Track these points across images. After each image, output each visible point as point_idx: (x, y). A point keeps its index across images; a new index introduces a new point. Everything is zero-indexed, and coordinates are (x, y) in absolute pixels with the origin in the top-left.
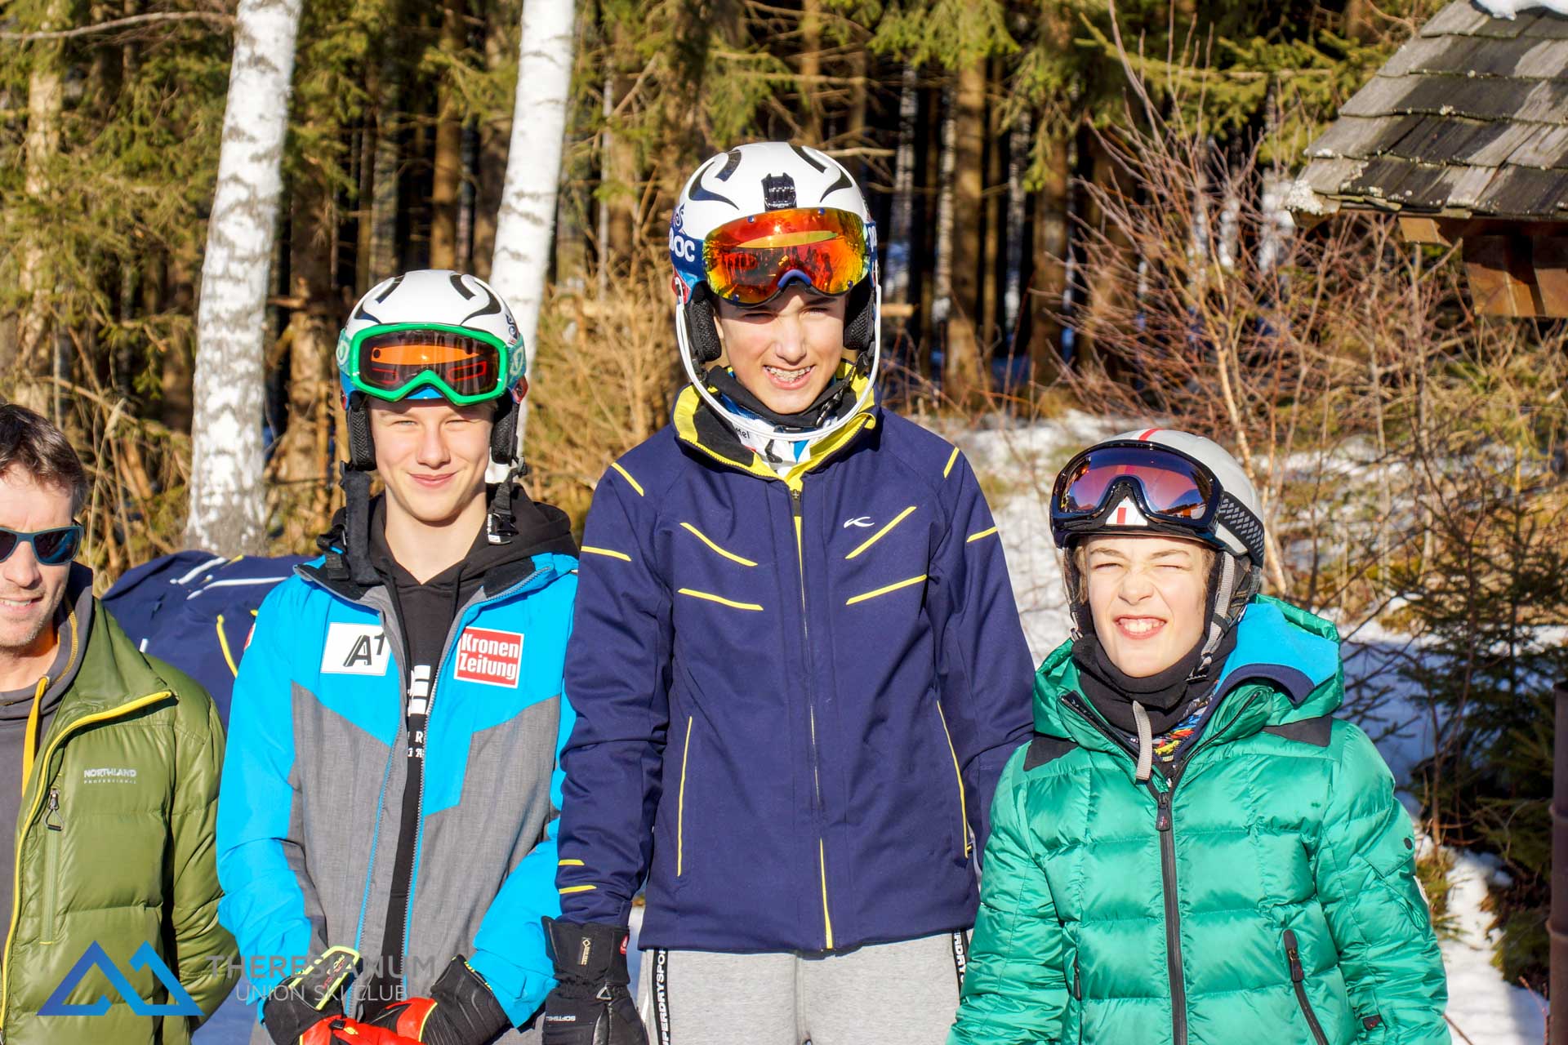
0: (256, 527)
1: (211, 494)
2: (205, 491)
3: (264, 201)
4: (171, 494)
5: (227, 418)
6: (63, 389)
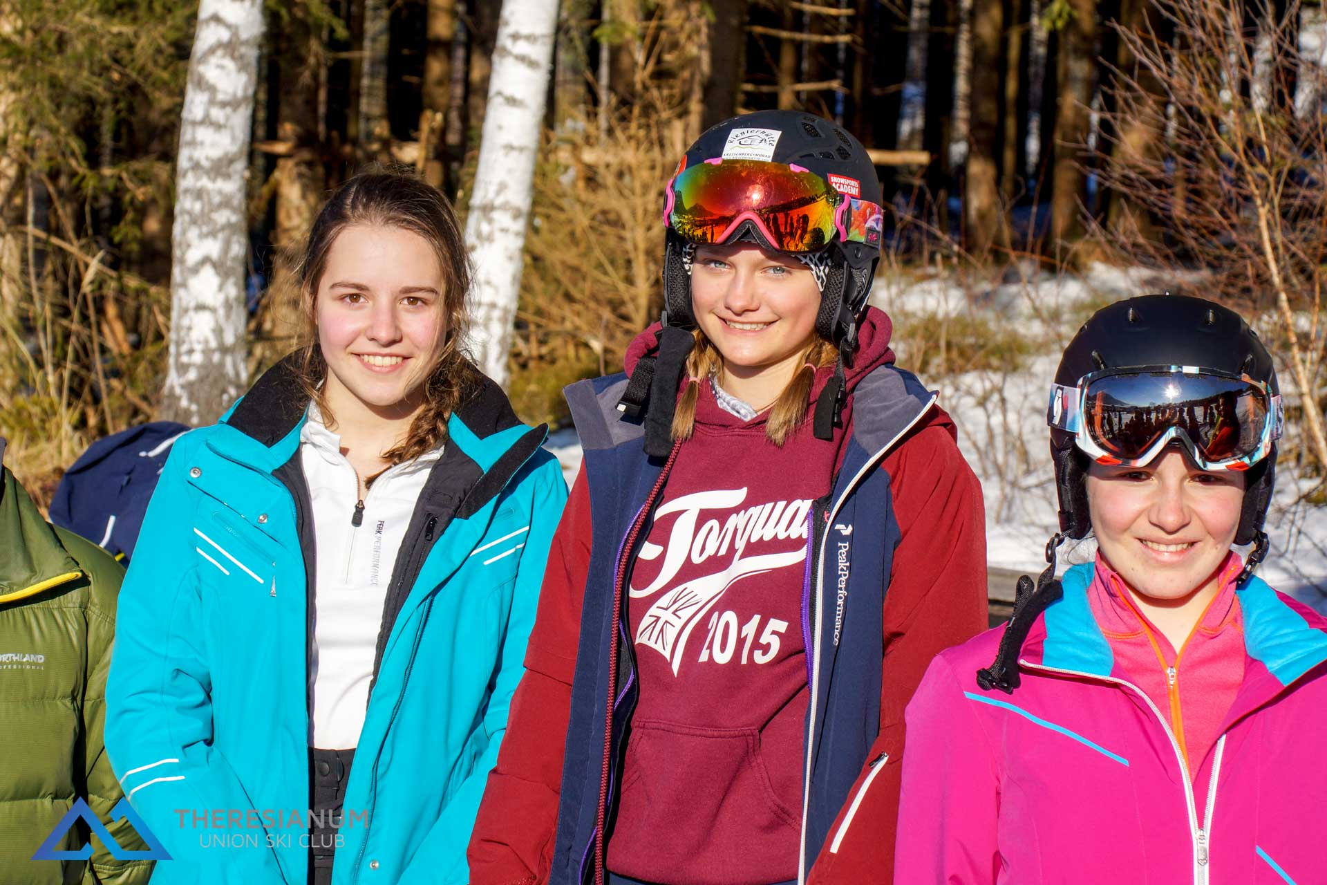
0: (238, 387)
1: (191, 351)
2: (184, 348)
3: (245, 43)
4: (150, 350)
5: (208, 273)
6: (37, 239)
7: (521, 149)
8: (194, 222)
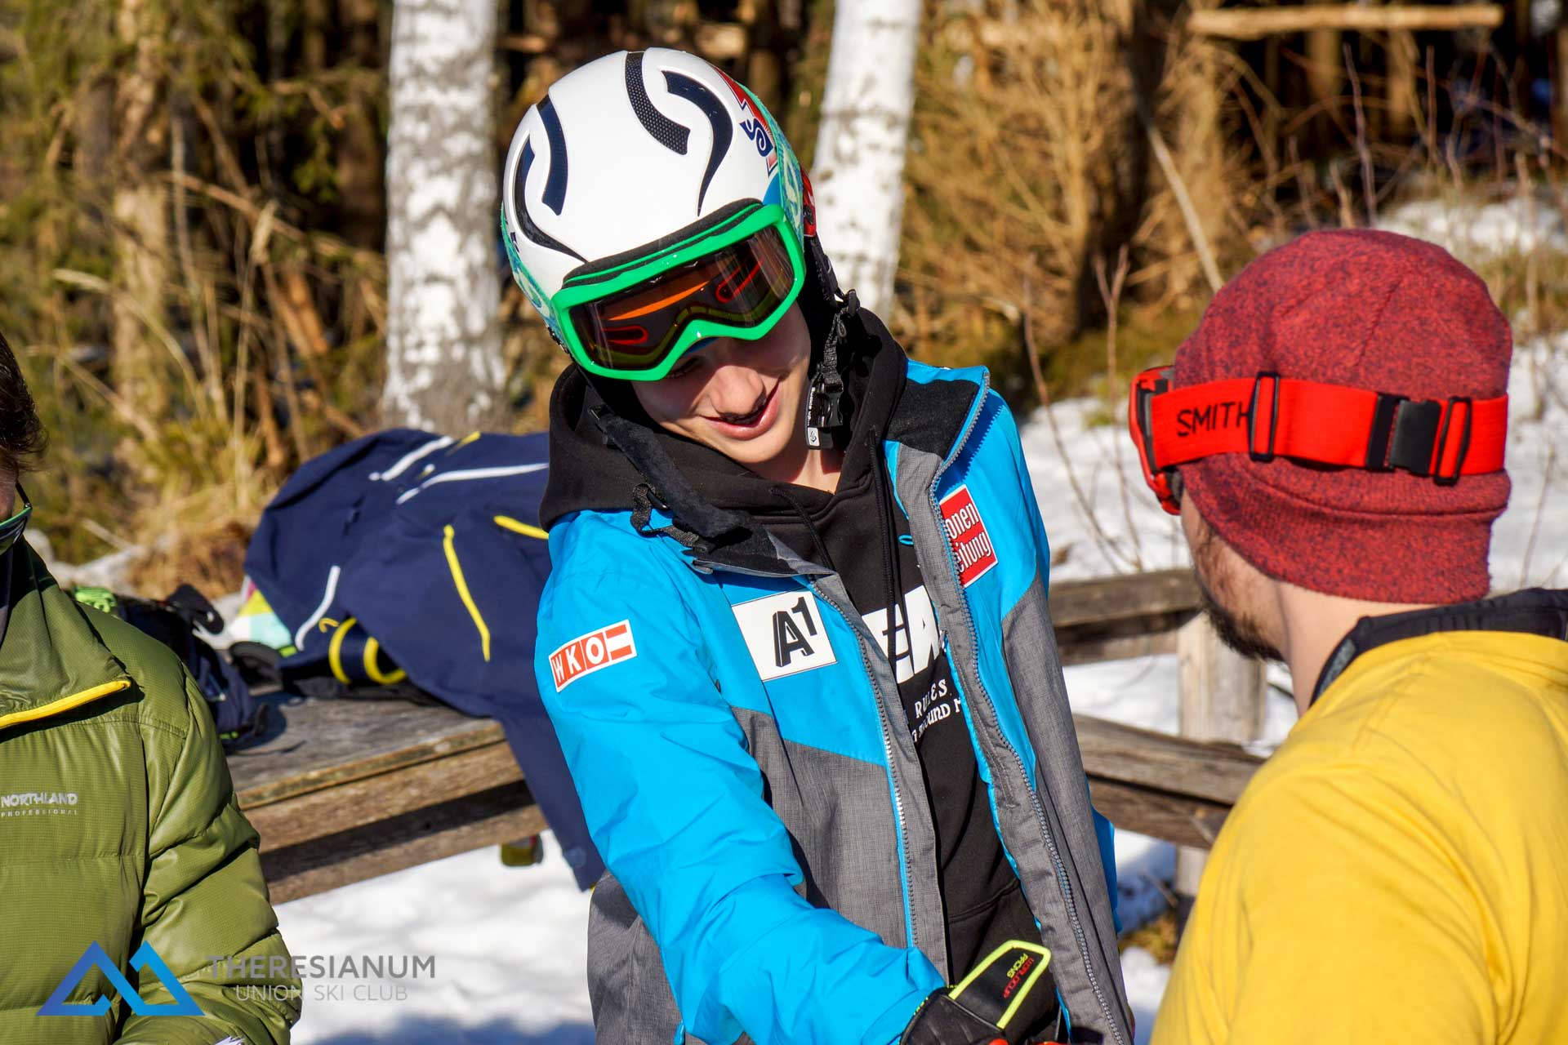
1: (420, 345)
2: (411, 340)
4: (358, 347)
5: (441, 228)
7: (895, 26)
8: (419, 152)
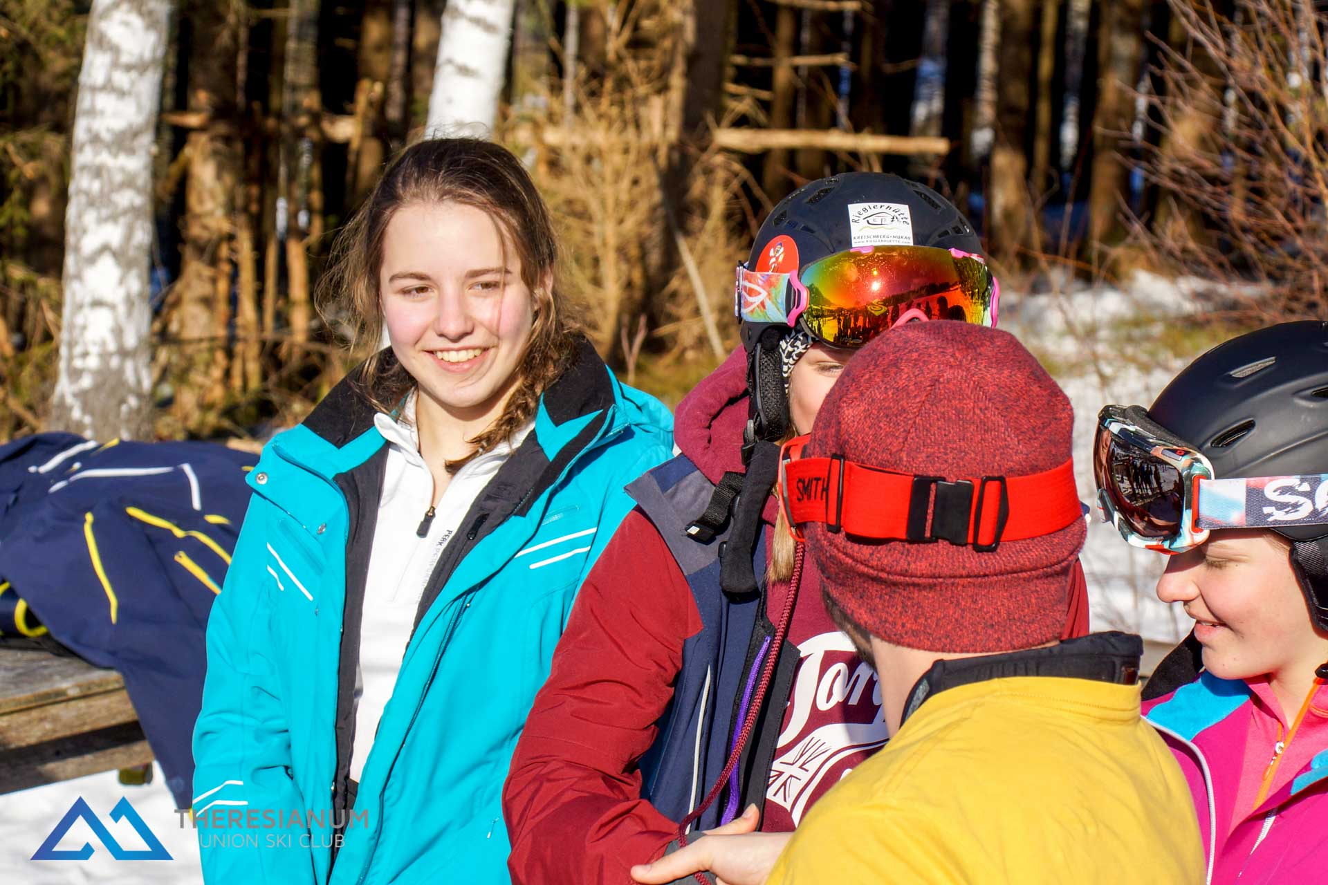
0: (140, 396)
1: (85, 355)
2: (78, 350)
4: (37, 352)
8: (91, 203)
